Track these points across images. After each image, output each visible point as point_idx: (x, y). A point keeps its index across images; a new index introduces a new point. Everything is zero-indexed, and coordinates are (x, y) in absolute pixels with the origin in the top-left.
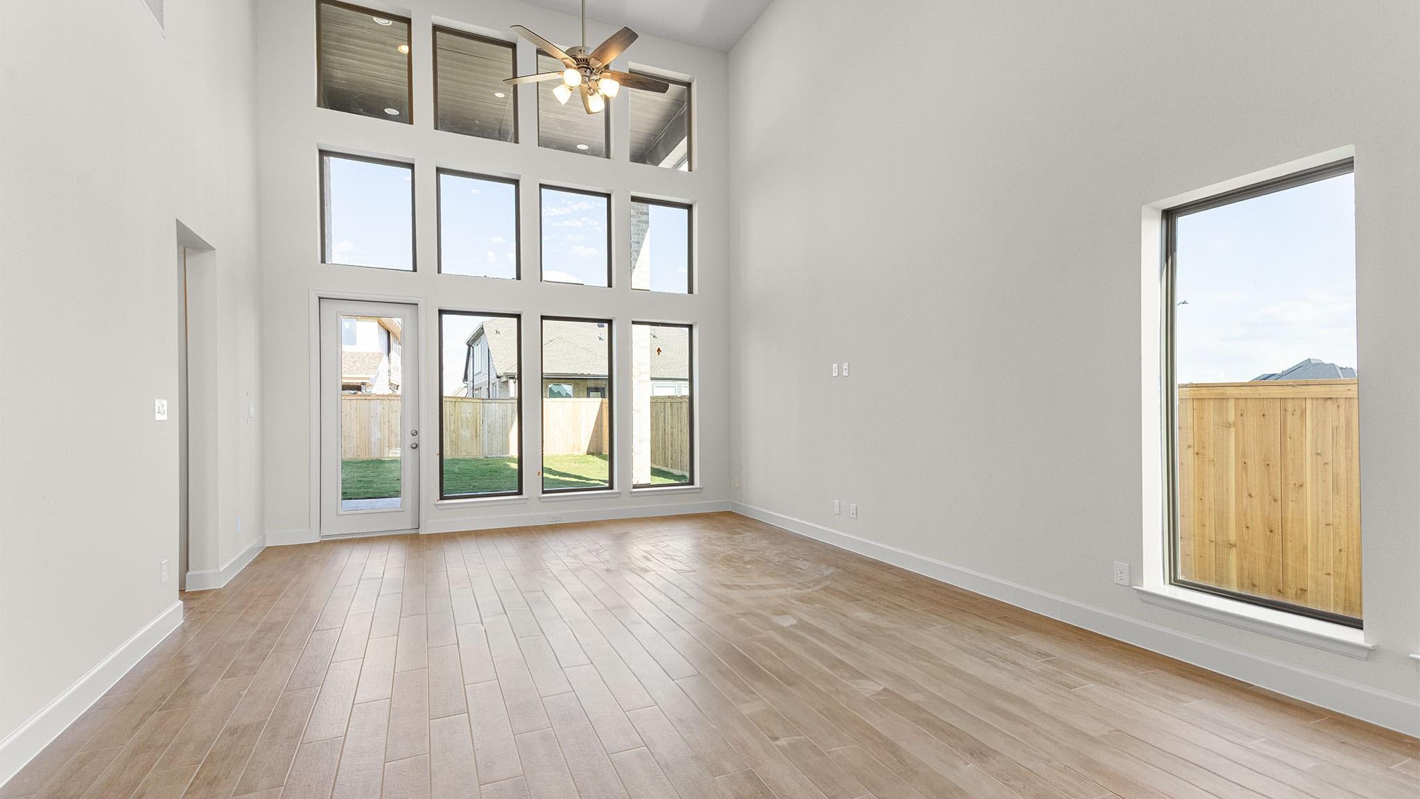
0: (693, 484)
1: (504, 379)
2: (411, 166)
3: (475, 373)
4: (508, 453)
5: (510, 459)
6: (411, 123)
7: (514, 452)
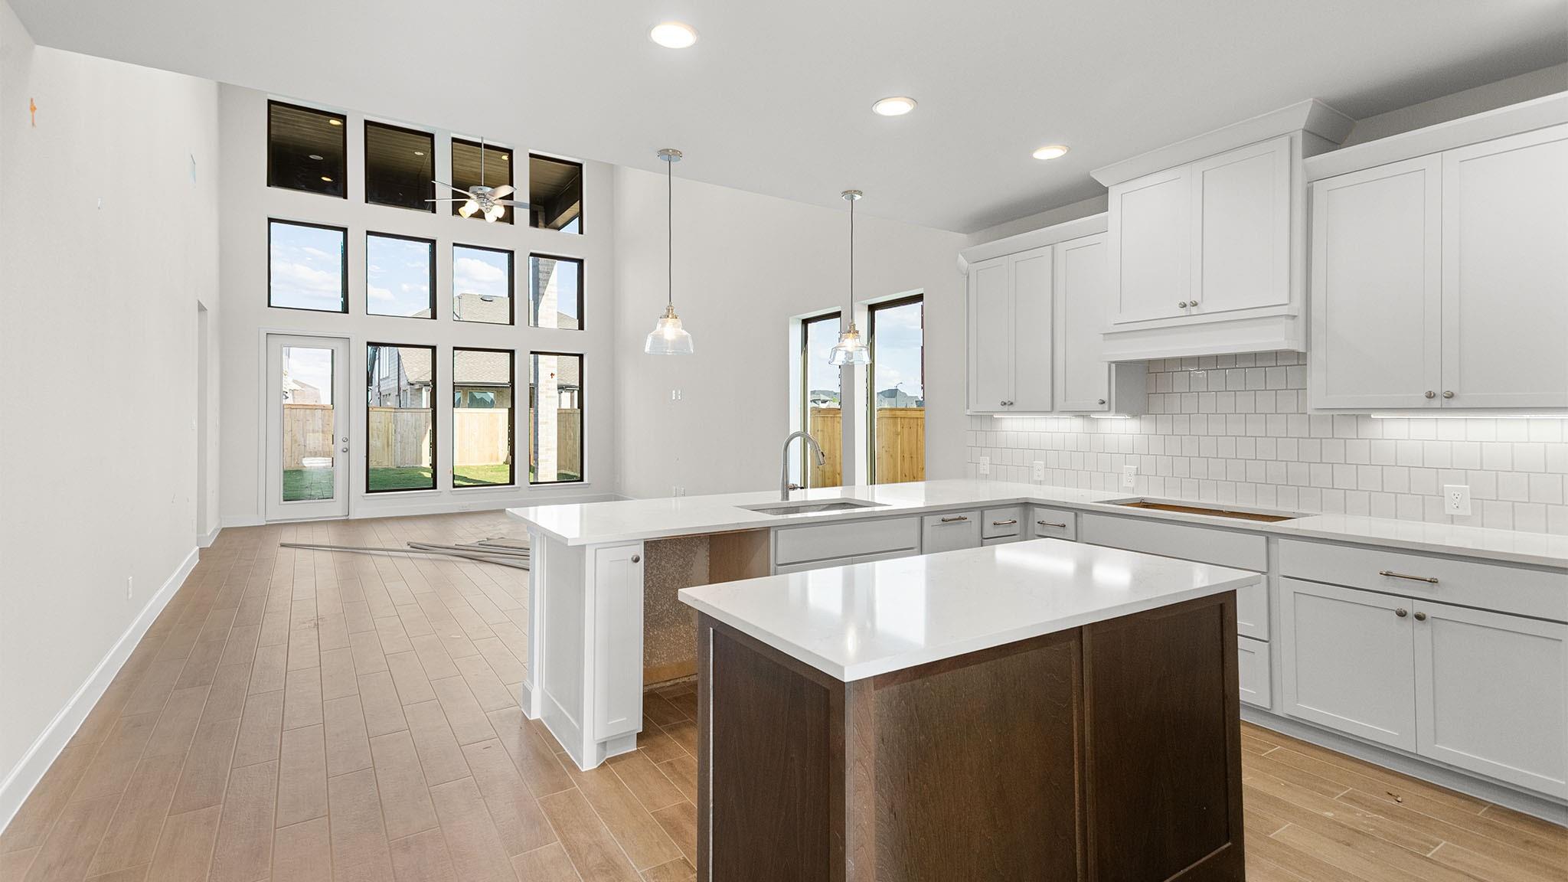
0: (583, 481)
1: (417, 387)
2: (345, 230)
3: (381, 378)
4: (421, 463)
5: (424, 469)
6: (345, 197)
7: (426, 462)
